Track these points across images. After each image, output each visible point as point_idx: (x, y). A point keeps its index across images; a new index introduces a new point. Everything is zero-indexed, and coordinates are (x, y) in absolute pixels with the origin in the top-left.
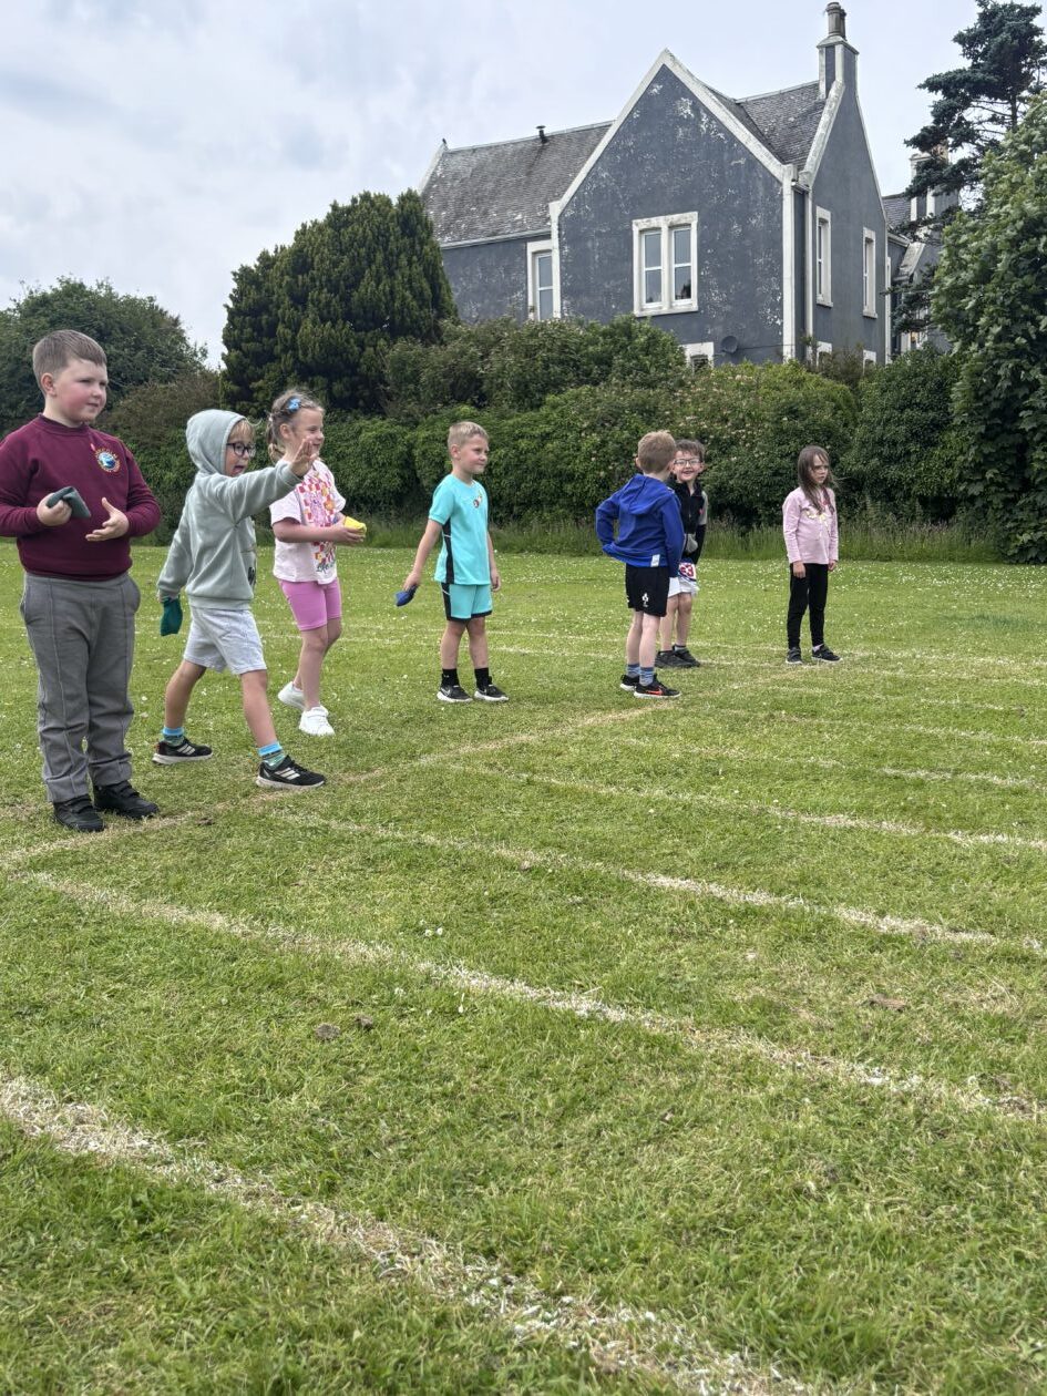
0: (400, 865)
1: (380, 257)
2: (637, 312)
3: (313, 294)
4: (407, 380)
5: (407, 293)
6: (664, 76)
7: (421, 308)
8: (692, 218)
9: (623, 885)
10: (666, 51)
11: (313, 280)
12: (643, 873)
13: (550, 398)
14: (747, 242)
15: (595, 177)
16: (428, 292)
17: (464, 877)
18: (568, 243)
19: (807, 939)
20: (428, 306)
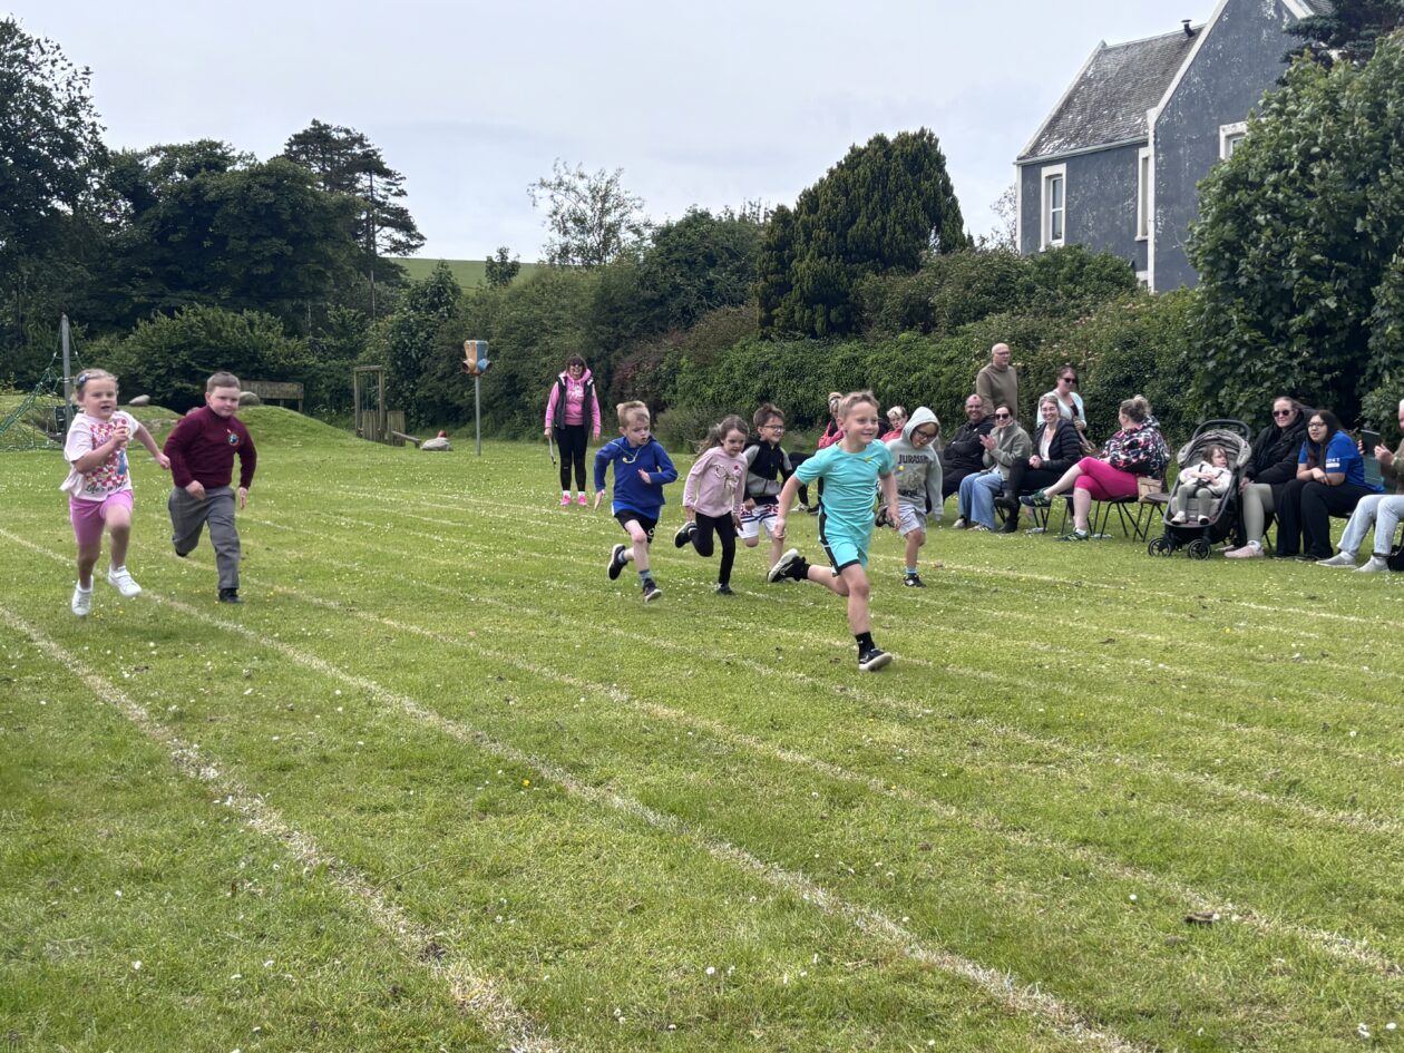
15: (1187, 84)
18: (1163, 150)
20: (926, 236)
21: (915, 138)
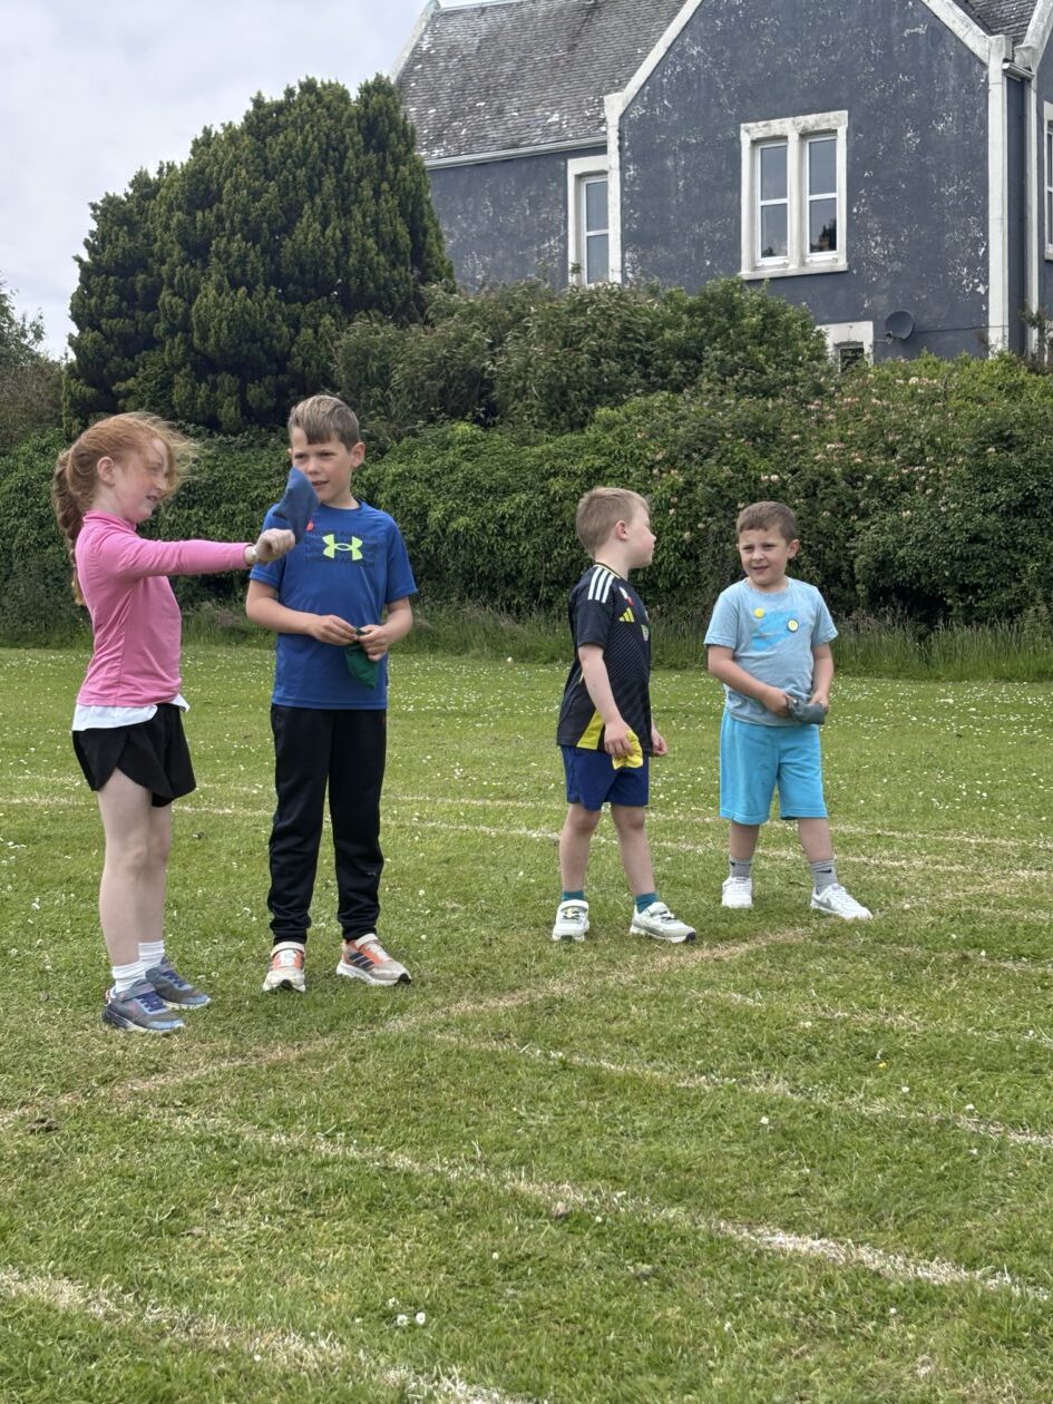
0: (355, 1205)
1: (329, 183)
2: (745, 273)
3: (218, 244)
4: (369, 382)
5: (370, 242)
7: (393, 266)
8: (839, 120)
9: (717, 1247)
11: (220, 219)
12: (750, 1227)
13: (602, 412)
14: (929, 160)
15: (680, 55)
16: (405, 240)
17: (460, 1228)
18: (634, 160)
19: (1014, 1342)
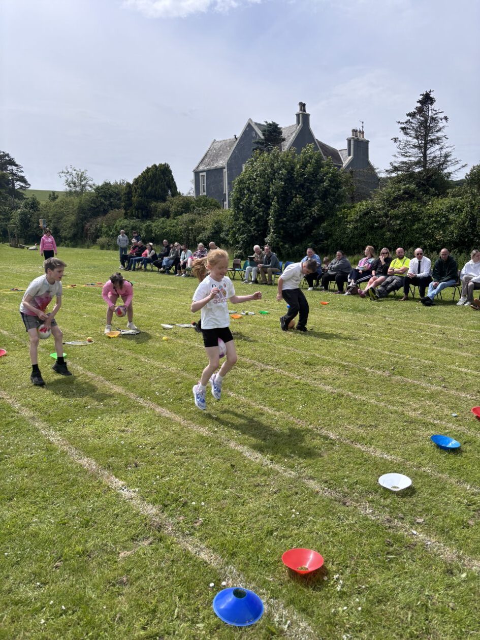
4: (155, 211)
6: (249, 126)
10: (250, 120)
18: (229, 170)
20: (168, 192)
21: (163, 165)
